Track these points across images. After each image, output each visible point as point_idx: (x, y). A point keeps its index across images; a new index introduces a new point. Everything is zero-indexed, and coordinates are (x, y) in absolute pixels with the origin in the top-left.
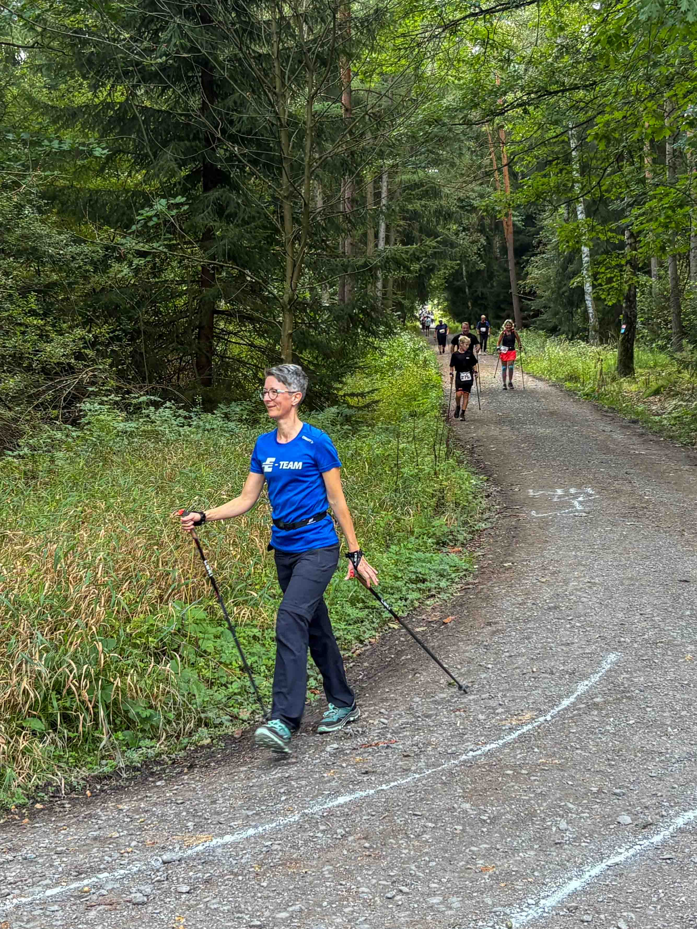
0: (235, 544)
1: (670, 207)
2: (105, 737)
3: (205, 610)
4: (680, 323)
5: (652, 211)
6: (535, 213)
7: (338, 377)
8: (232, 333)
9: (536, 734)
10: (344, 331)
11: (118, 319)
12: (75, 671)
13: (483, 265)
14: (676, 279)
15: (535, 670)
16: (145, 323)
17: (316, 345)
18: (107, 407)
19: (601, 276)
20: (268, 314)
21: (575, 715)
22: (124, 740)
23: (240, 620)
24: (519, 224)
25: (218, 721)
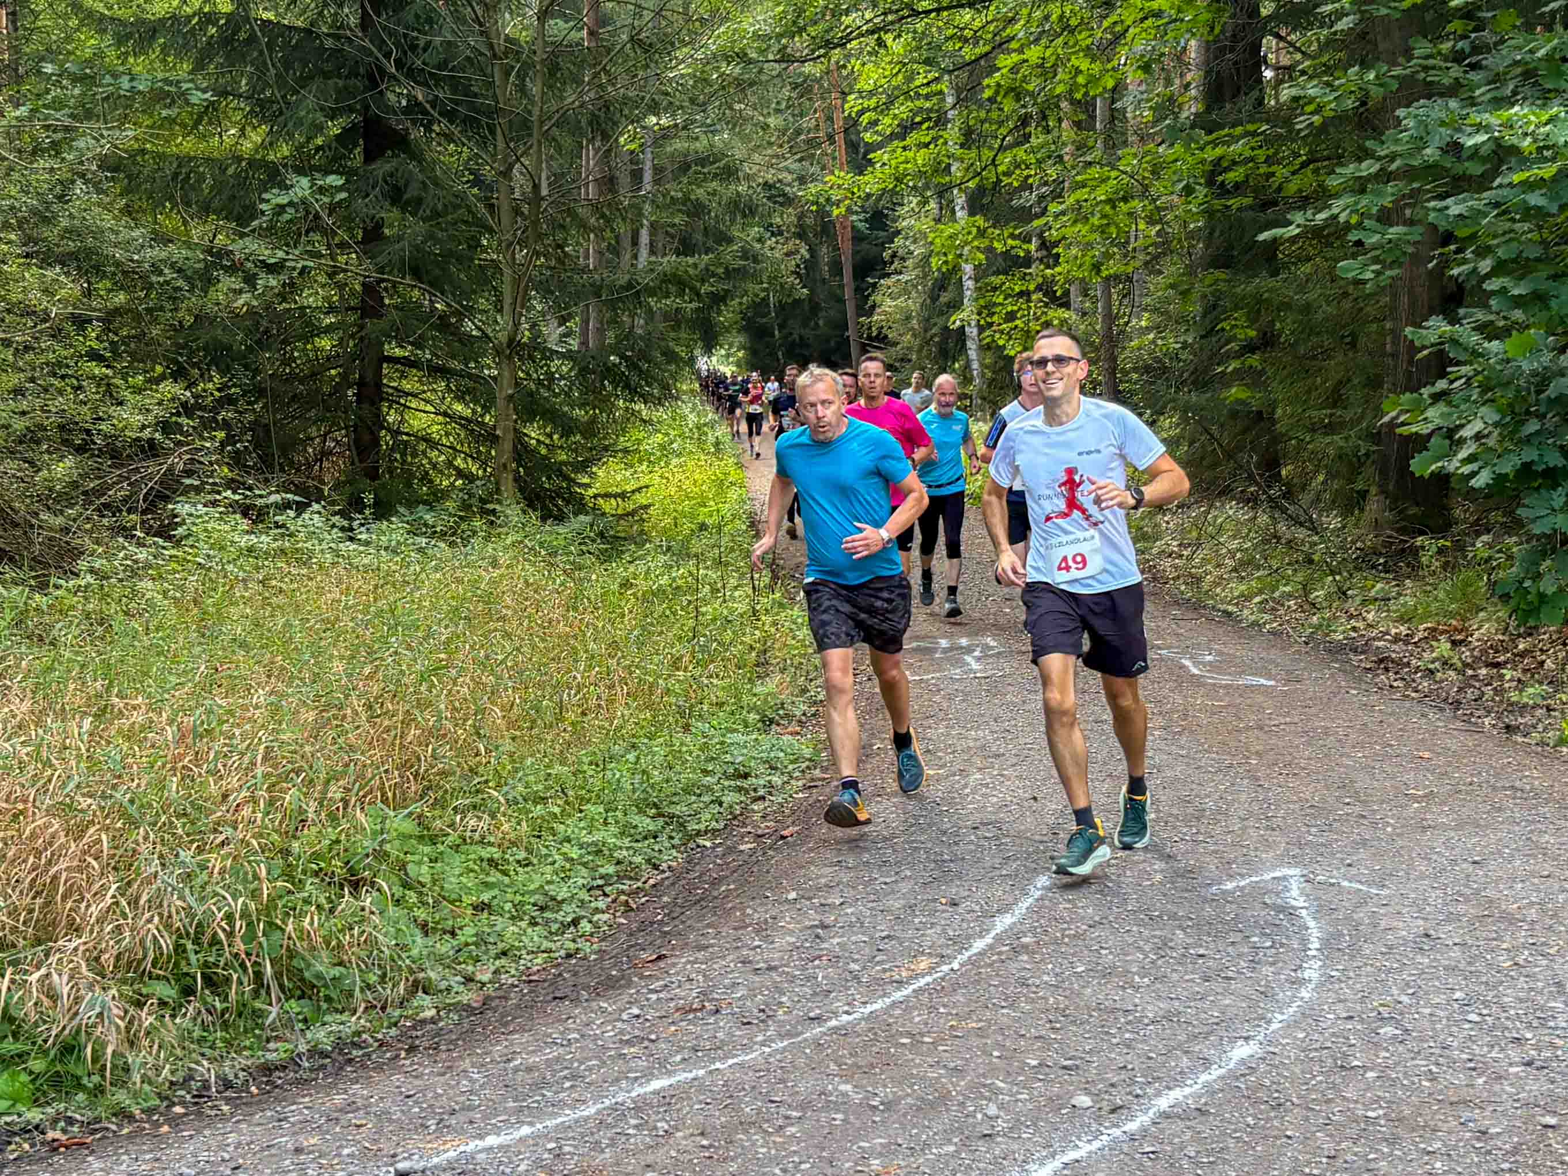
1: (1109, 201)
2: (274, 1008)
5: (1081, 207)
6: (888, 208)
7: (587, 467)
9: (939, 988)
11: (227, 369)
12: (231, 906)
13: (805, 291)
14: (1110, 318)
16: (270, 376)
17: (550, 415)
18: (220, 510)
19: (998, 309)
20: (471, 364)
21: (994, 961)
22: (299, 1013)
24: (861, 226)
25: (443, 985)
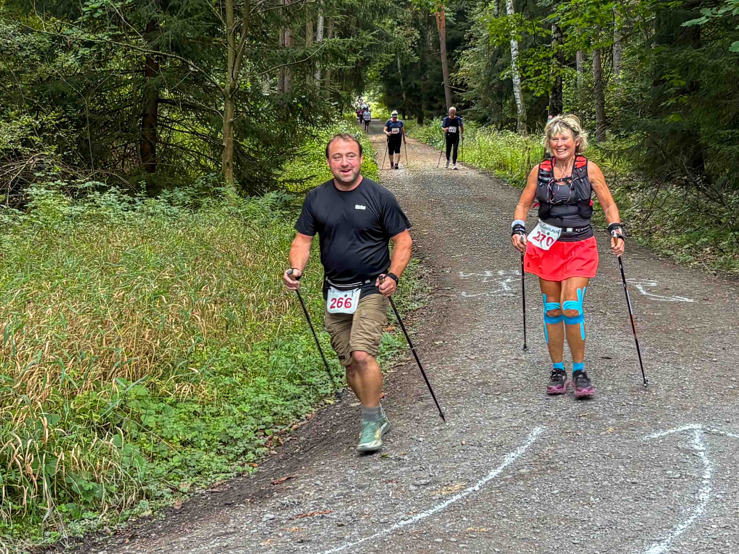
0: (176, 323)
2: (49, 509)
3: (147, 386)
4: (603, 113)
5: (578, 7)
6: (467, 9)
7: (278, 164)
8: (175, 121)
9: (465, 503)
10: (283, 120)
11: (65, 107)
12: (21, 445)
13: (417, 58)
14: (600, 72)
15: (464, 443)
16: (90, 111)
17: (257, 134)
18: (53, 191)
19: (530, 68)
20: (210, 103)
21: (501, 486)
22: (67, 512)
23: (181, 396)
24: (451, 20)
25: (158, 494)
